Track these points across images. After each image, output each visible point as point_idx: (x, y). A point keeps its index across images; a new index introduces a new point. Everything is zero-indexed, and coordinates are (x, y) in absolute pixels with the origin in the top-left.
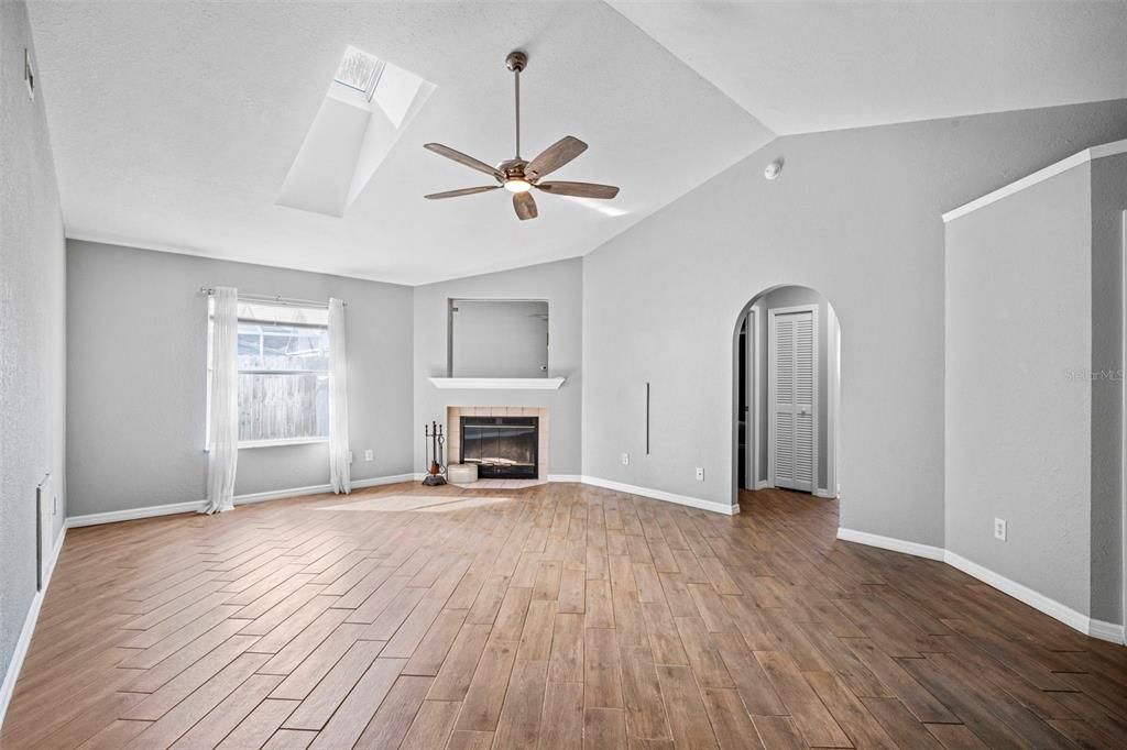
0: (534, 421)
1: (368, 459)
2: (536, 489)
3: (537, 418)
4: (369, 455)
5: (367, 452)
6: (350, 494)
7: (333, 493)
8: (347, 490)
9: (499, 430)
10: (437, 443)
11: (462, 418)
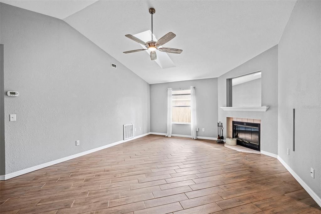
0: (258, 125)
1: (203, 131)
2: (260, 155)
3: (260, 124)
4: (203, 130)
5: (203, 129)
6: (195, 140)
7: (191, 138)
8: (194, 139)
9: (245, 128)
10: (221, 129)
11: (233, 122)
